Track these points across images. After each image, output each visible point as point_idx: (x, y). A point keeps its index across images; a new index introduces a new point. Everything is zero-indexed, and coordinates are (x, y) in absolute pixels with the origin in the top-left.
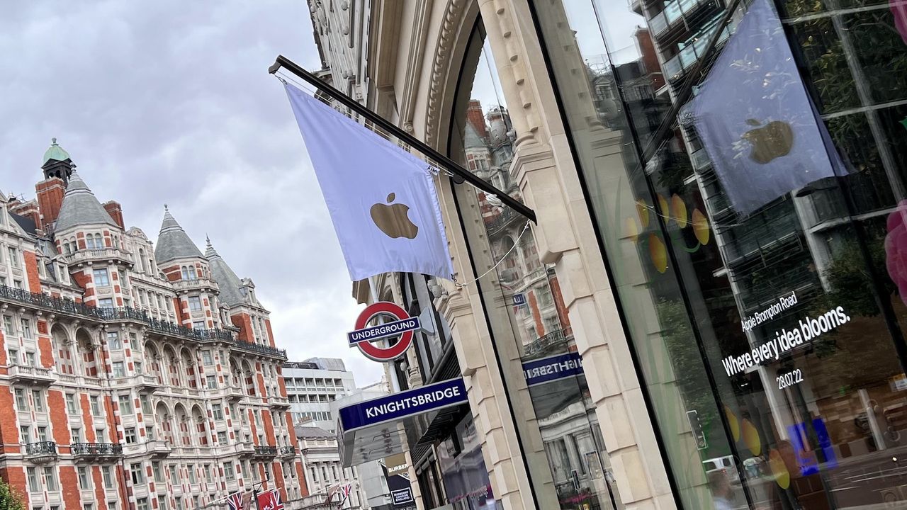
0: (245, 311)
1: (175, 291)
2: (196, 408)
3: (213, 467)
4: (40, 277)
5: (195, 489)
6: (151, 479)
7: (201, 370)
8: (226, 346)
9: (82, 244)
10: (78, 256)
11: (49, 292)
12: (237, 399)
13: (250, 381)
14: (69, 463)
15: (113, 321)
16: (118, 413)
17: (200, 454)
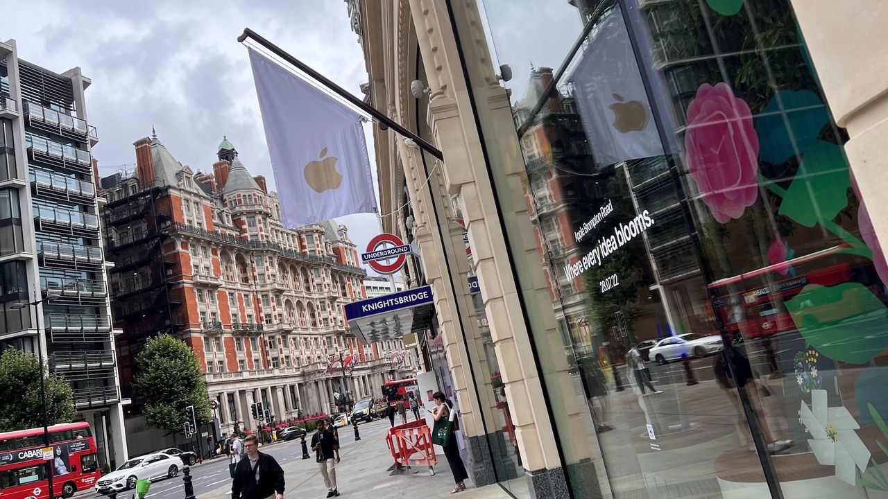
0: (341, 245)
1: (298, 232)
2: (309, 304)
3: (320, 339)
4: (214, 221)
5: (308, 353)
6: (282, 346)
7: (313, 281)
8: (329, 266)
9: (240, 201)
10: (237, 208)
11: (219, 230)
12: (335, 298)
13: (343, 288)
14: (230, 335)
15: (259, 249)
16: (261, 305)
17: (311, 332)
